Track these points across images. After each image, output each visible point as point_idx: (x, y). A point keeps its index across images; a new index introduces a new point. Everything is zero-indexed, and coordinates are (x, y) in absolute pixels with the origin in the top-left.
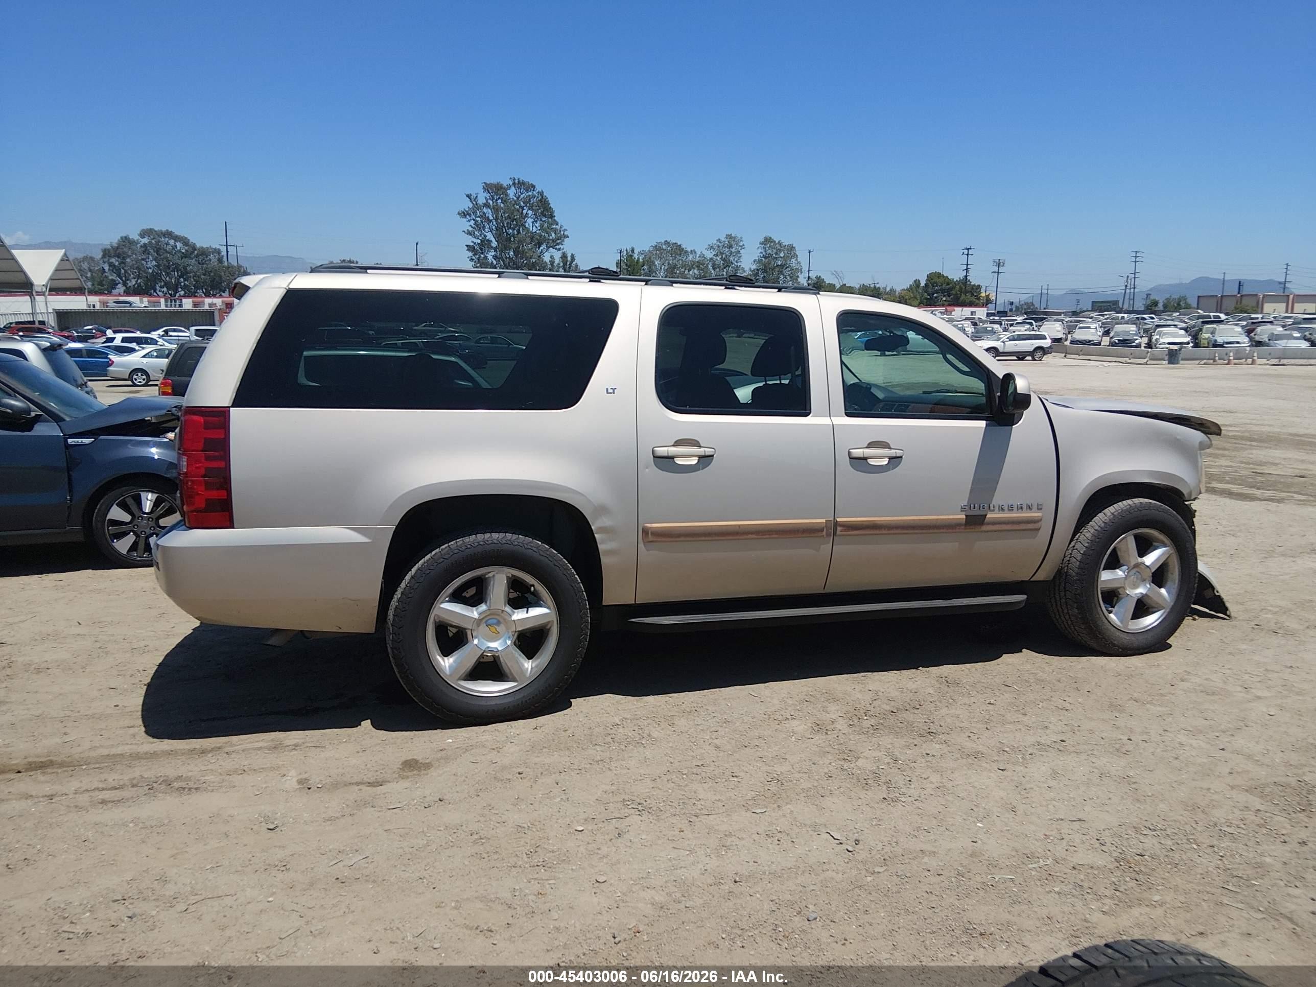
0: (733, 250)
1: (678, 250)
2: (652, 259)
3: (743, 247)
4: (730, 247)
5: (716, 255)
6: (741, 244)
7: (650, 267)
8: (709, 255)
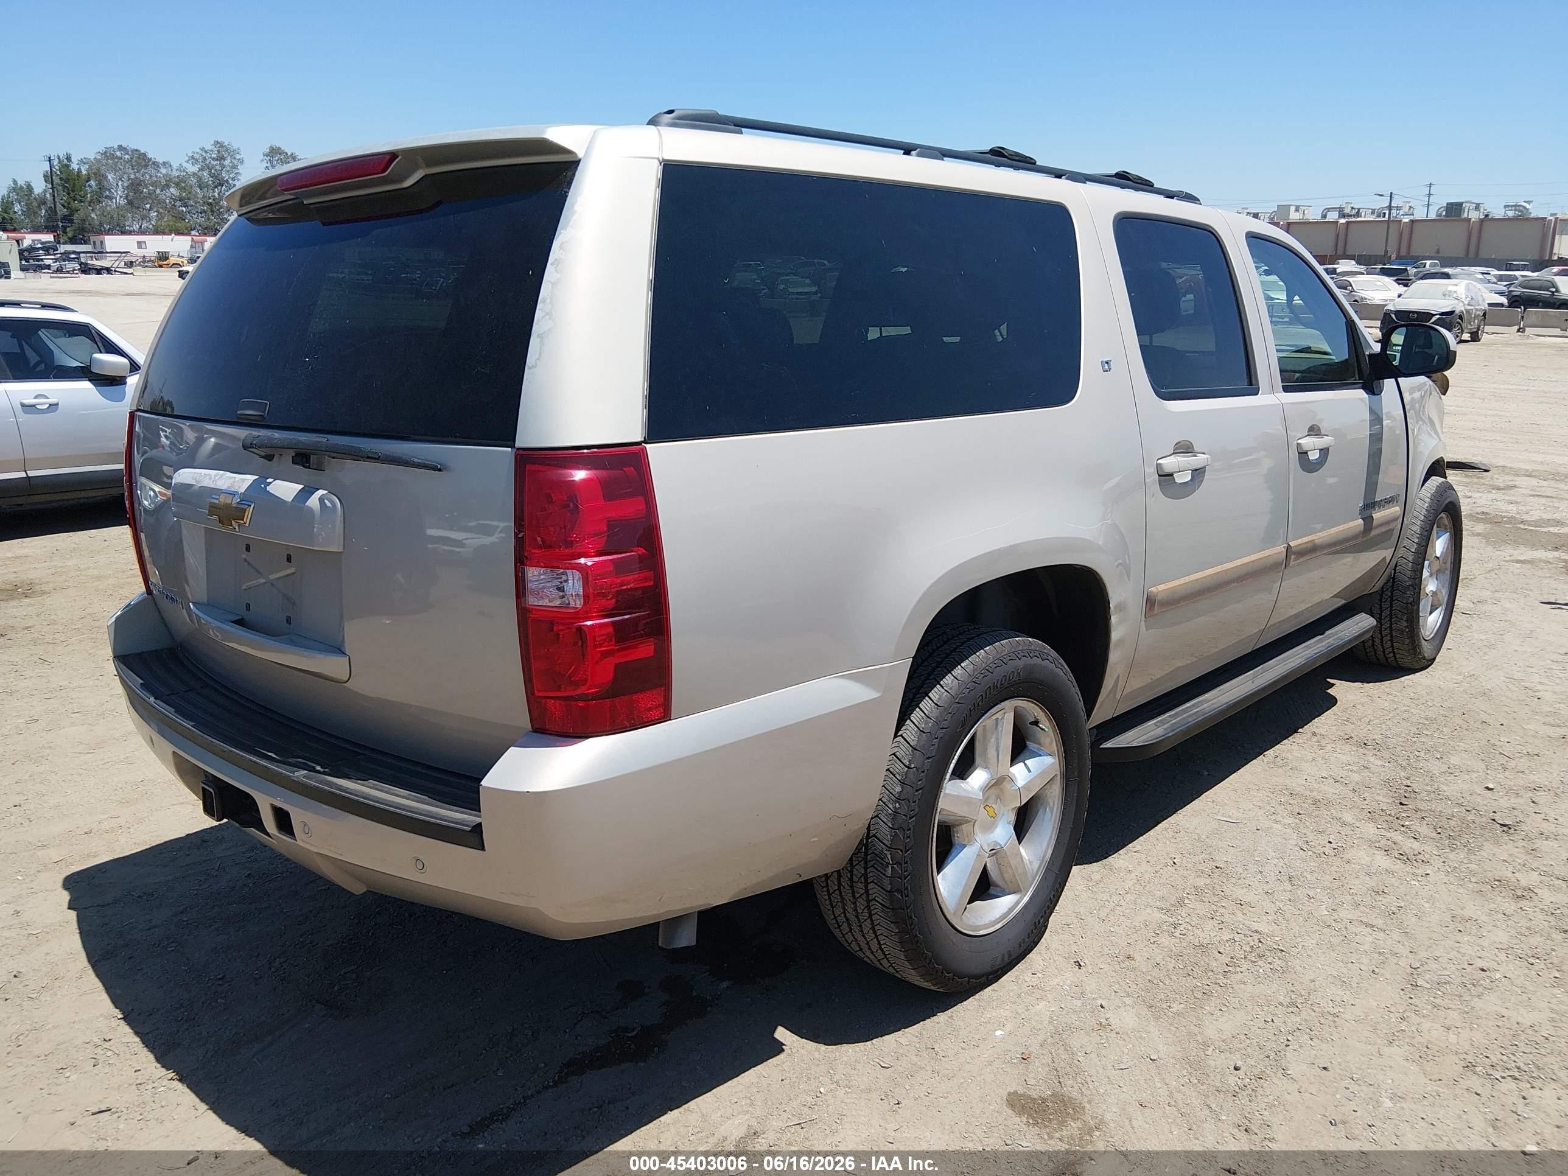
0: (226, 163)
1: (141, 160)
2: (103, 171)
3: (241, 161)
4: (223, 158)
5: (202, 169)
6: (238, 156)
7: (100, 183)
8: (192, 169)
